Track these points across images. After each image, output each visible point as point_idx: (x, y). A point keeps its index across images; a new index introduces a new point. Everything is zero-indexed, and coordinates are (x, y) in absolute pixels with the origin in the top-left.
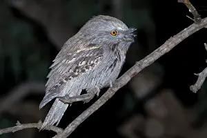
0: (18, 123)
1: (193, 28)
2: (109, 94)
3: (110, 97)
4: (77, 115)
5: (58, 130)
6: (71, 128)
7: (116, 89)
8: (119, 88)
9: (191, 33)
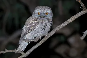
0: (6, 49)
1: (83, 12)
2: (45, 39)
3: (46, 40)
4: (31, 47)
5: (23, 53)
6: (28, 53)
7: (48, 37)
8: (50, 36)
9: (82, 15)
